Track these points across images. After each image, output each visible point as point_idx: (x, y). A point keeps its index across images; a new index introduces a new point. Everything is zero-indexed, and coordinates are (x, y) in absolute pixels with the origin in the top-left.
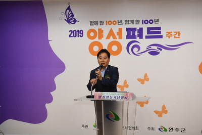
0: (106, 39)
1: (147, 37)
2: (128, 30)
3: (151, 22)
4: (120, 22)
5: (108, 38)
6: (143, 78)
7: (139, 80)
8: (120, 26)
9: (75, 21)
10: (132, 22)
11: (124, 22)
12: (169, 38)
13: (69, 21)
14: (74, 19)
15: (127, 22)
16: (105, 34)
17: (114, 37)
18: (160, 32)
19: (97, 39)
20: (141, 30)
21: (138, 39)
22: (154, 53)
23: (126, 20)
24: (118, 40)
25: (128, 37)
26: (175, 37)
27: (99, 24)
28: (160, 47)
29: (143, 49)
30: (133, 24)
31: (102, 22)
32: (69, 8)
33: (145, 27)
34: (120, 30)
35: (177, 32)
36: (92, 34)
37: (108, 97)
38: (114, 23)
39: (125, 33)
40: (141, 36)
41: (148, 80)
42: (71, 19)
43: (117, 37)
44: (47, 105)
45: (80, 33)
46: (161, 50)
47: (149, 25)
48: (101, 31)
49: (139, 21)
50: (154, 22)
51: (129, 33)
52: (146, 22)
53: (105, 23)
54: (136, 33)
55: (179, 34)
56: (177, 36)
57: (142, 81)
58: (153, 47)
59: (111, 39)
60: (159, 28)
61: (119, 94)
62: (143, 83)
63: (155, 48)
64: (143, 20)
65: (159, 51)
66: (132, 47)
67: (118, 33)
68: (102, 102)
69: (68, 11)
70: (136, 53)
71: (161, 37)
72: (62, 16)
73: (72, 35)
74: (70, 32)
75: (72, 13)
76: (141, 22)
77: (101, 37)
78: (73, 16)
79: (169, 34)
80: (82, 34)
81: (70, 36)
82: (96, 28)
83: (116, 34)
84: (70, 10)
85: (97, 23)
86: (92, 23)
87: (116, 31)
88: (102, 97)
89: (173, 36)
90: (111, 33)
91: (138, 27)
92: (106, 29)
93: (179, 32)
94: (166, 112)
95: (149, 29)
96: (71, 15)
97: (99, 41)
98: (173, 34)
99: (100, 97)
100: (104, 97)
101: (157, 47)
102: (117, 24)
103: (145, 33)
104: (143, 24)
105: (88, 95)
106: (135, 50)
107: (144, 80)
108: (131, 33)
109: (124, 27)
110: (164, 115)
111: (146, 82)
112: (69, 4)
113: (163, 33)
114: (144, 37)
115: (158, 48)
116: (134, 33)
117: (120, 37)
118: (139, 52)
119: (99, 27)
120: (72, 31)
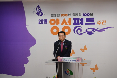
0: (61, 25)
1: (86, 24)
2: (74, 19)
3: (88, 15)
4: (70, 15)
5: (62, 24)
6: (83, 48)
7: (81, 49)
8: (70, 17)
9: (42, 14)
10: (77, 15)
11: (72, 15)
12: (99, 24)
13: (38, 14)
14: (42, 13)
15: (74, 15)
16: (61, 22)
17: (66, 24)
18: (93, 21)
19: (55, 25)
20: (82, 20)
21: (80, 25)
22: (90, 33)
23: (73, 14)
24: (68, 25)
25: (74, 24)
26: (103, 24)
27: (57, 16)
28: (94, 30)
29: (83, 31)
30: (77, 16)
31: (59, 15)
32: (38, 6)
33: (85, 18)
34: (70, 19)
35: (104, 21)
36: (53, 22)
37: (66, 60)
38: (66, 15)
39: (72, 22)
40: (82, 23)
41: (86, 49)
42: (40, 13)
43: (68, 23)
44: (25, 65)
45: (45, 21)
46: (94, 31)
47: (87, 17)
48: (58, 20)
49: (81, 14)
50: (90, 15)
51: (75, 22)
52: (85, 15)
53: (60, 15)
54: (79, 21)
55: (105, 22)
56: (104, 23)
57: (83, 50)
58: (89, 30)
59: (64, 25)
60: (93, 18)
61: (73, 59)
62: (83, 51)
63: (91, 30)
64: (83, 14)
65: (93, 32)
66: (77, 30)
67: (68, 22)
68: (62, 63)
69: (38, 8)
70: (79, 33)
71: (94, 24)
72: (34, 11)
73: (40, 22)
74: (39, 20)
75: (40, 9)
76: (82, 15)
77: (58, 24)
78: (41, 11)
79: (99, 22)
80: (47, 22)
81: (39, 23)
82: (55, 18)
83: (67, 22)
84: (39, 8)
85: (55, 15)
86: (52, 15)
87: (67, 20)
88: (63, 61)
89: (102, 23)
90: (64, 21)
91: (80, 18)
92: (61, 19)
93: (105, 21)
94: (97, 69)
95: (87, 19)
96: (40, 10)
97: (57, 26)
98: (102, 22)
99: (61, 60)
100: (64, 60)
102: (68, 16)
103: (85, 21)
104: (83, 16)
105: (53, 59)
106: (79, 31)
107: (84, 49)
108: (76, 22)
109: (72, 18)
110: (96, 71)
111: (85, 51)
112: (39, 3)
113: (96, 21)
114: (84, 24)
116: (78, 21)
117: (70, 24)
118: (81, 33)
119: (57, 17)
120: (40, 20)
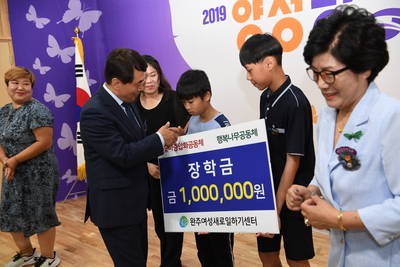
0: (269, 16)
5: (272, 13)
16: (267, 6)
17: (286, 10)
19: (250, 21)
24: (294, 15)
25: (315, 4)
36: (242, 11)
43: (292, 7)
45: (220, 13)
59: (280, 15)
65: (397, 27)
73: (208, 20)
74: (204, 13)
77: (258, 14)
80: (224, 14)
81: (205, 23)
83: (288, 1)
90: (278, 1)
97: (256, 23)
101: (390, 17)
115: (394, 20)
117: (299, 8)
120: (206, 11)
